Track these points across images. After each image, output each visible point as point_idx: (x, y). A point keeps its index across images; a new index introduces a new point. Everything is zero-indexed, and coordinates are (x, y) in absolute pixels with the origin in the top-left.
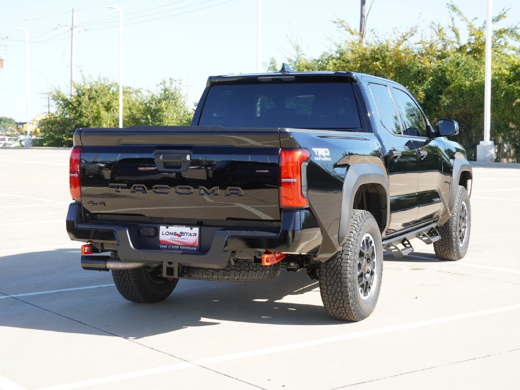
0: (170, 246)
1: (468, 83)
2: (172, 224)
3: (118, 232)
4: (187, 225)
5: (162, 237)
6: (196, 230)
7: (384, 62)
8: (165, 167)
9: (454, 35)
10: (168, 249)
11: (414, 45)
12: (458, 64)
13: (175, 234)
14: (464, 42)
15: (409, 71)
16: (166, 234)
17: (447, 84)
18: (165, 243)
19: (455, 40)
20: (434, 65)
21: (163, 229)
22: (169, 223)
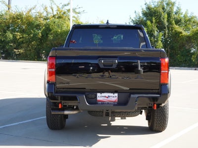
0: (103, 103)
1: (59, 30)
2: (103, 92)
3: (79, 97)
4: (111, 92)
5: (98, 99)
6: (116, 95)
7: (22, 20)
8: (104, 66)
9: (51, 10)
10: (102, 104)
11: (34, 14)
12: (54, 22)
13: (105, 97)
14: (55, 13)
15: (33, 24)
16: (100, 97)
17: (50, 30)
18: (100, 101)
19: (52, 12)
20: (44, 22)
21: (99, 94)
22: (101, 92)
